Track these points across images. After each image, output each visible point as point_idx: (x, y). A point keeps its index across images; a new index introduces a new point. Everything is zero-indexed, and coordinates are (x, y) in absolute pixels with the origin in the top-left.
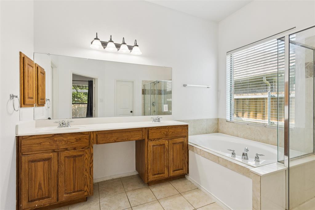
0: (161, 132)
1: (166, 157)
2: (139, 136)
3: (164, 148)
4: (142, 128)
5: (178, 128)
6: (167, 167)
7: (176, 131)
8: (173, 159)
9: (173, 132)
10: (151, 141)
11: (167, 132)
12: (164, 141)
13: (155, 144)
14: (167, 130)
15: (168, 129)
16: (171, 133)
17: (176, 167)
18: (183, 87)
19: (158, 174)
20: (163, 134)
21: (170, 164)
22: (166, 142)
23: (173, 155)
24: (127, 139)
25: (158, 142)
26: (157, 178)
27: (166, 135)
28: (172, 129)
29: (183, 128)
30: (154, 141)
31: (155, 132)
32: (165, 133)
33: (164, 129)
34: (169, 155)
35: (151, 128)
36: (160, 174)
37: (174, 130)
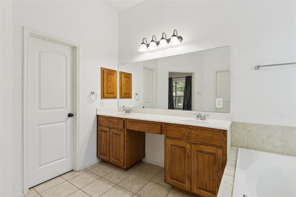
0: (180, 131)
1: (187, 165)
2: (157, 130)
3: (185, 152)
4: (162, 122)
5: (207, 132)
6: (188, 177)
7: (201, 135)
8: (198, 171)
9: (197, 136)
10: (170, 139)
11: (189, 134)
12: (185, 143)
13: (174, 144)
14: (189, 131)
15: (191, 130)
16: (194, 136)
17: (203, 185)
18: (255, 70)
19: (177, 180)
20: (183, 134)
21: (192, 176)
22: (188, 146)
23: (198, 166)
24: (147, 130)
25: (176, 142)
26: (175, 183)
27: (188, 137)
28: (197, 130)
29: (215, 133)
30: (173, 139)
31: (173, 130)
32: (187, 134)
33: (184, 129)
34: (192, 163)
35: (170, 125)
36: (180, 182)
37: (200, 133)
